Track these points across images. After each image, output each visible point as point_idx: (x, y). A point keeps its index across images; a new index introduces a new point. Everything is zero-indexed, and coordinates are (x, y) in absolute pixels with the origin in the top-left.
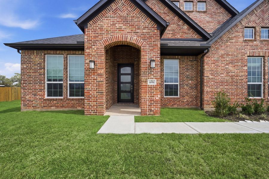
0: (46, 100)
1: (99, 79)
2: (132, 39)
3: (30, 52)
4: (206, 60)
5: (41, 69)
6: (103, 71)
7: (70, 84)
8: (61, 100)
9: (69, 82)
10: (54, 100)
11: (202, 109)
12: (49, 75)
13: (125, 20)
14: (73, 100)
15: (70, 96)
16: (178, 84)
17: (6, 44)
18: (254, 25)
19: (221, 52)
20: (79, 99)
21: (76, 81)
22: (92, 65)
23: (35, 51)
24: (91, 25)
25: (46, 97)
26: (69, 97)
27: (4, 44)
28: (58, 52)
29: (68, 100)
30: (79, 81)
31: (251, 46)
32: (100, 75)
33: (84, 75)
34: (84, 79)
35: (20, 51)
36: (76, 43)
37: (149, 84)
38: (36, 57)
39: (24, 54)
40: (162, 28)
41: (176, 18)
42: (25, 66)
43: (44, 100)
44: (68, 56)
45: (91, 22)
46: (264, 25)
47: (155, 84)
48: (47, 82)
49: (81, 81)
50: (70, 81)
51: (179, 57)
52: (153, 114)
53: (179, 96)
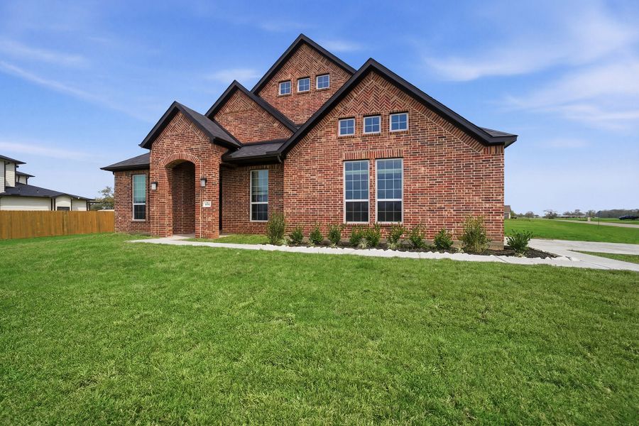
2: (188, 156)
10: (139, 222)
12: (135, 197)
13: (182, 137)
16: (267, 203)
18: (352, 114)
22: (154, 187)
25: (133, 220)
31: (349, 145)
38: (125, 179)
42: (117, 188)
48: (134, 204)
51: (268, 166)
52: (207, 237)
53: (267, 221)
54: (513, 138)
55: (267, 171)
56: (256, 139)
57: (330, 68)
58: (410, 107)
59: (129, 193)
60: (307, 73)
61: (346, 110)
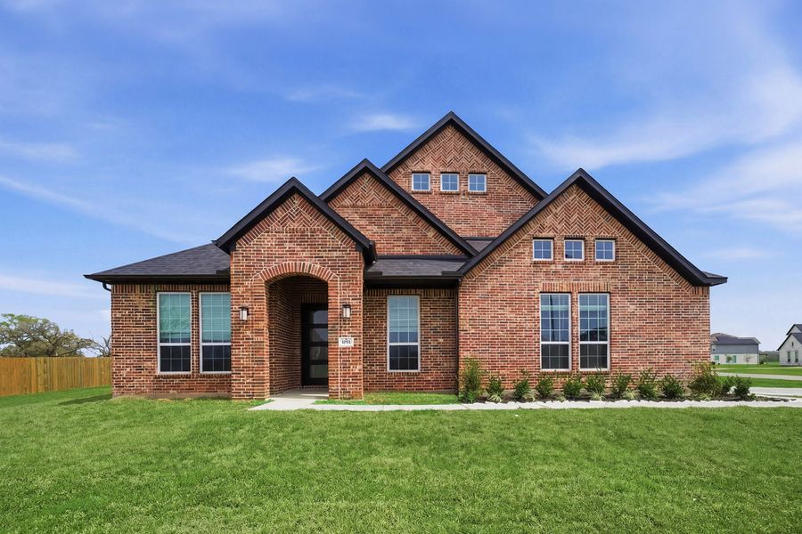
0: (159, 377)
1: (256, 339)
2: (313, 267)
3: (128, 287)
4: (463, 299)
5: (149, 319)
6: (264, 325)
7: (203, 347)
8: (187, 377)
9: (202, 344)
10: (173, 377)
11: (458, 393)
12: (162, 331)
13: (300, 238)
14: (209, 376)
15: (204, 370)
16: (418, 344)
17: (87, 276)
18: (551, 235)
20: (221, 376)
21: (215, 341)
22: (244, 315)
23: (138, 287)
24: (241, 246)
25: (158, 372)
26: (202, 372)
27: (84, 275)
28: (181, 287)
29: (201, 376)
30: (221, 341)
31: (547, 273)
32: (259, 332)
33: (230, 331)
34: (229, 338)
35: (109, 286)
36: (215, 273)
37: (341, 345)
39: (116, 292)
42: (119, 315)
43: (156, 377)
44: (200, 294)
45: (241, 241)
46: (570, 234)
47: (352, 345)
48: (159, 344)
49: (225, 342)
50: (204, 341)
51: (419, 291)
52: (351, 397)
53: (419, 371)
54: (723, 280)
55: (418, 297)
56: (399, 250)
57: (486, 165)
58: (618, 234)
59: (149, 324)
60: (456, 166)
61: (542, 228)
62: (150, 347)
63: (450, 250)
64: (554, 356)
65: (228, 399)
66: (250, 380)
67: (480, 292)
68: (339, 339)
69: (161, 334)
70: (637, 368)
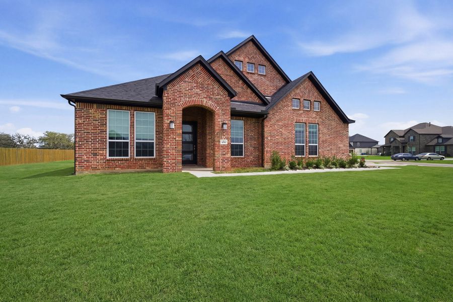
0: (109, 160)
2: (208, 103)
4: (266, 123)
5: (102, 125)
7: (136, 143)
8: (127, 160)
9: (136, 141)
10: (117, 160)
11: (263, 167)
14: (141, 160)
15: (137, 156)
16: (243, 143)
17: (63, 96)
18: (299, 97)
19: (277, 118)
21: (143, 140)
22: (172, 126)
23: (95, 105)
24: (170, 88)
26: (135, 157)
27: (61, 95)
28: (124, 108)
29: (136, 160)
30: (147, 140)
31: (297, 114)
32: (179, 135)
35: (72, 103)
37: (221, 143)
38: (97, 112)
39: (80, 107)
40: (231, 95)
41: (241, 82)
43: (106, 160)
44: (134, 112)
45: (170, 85)
46: (306, 98)
47: (226, 144)
48: (108, 140)
49: (150, 140)
50: (137, 139)
51: (244, 118)
52: (226, 170)
53: (243, 156)
55: (243, 121)
57: (266, 62)
58: (321, 100)
59: (102, 128)
60: (253, 61)
61: (296, 94)
62: (103, 142)
63: (257, 100)
64: (299, 150)
65: (161, 171)
66: (174, 161)
67: (273, 122)
68: (221, 140)
69: (109, 134)
70: (329, 155)
